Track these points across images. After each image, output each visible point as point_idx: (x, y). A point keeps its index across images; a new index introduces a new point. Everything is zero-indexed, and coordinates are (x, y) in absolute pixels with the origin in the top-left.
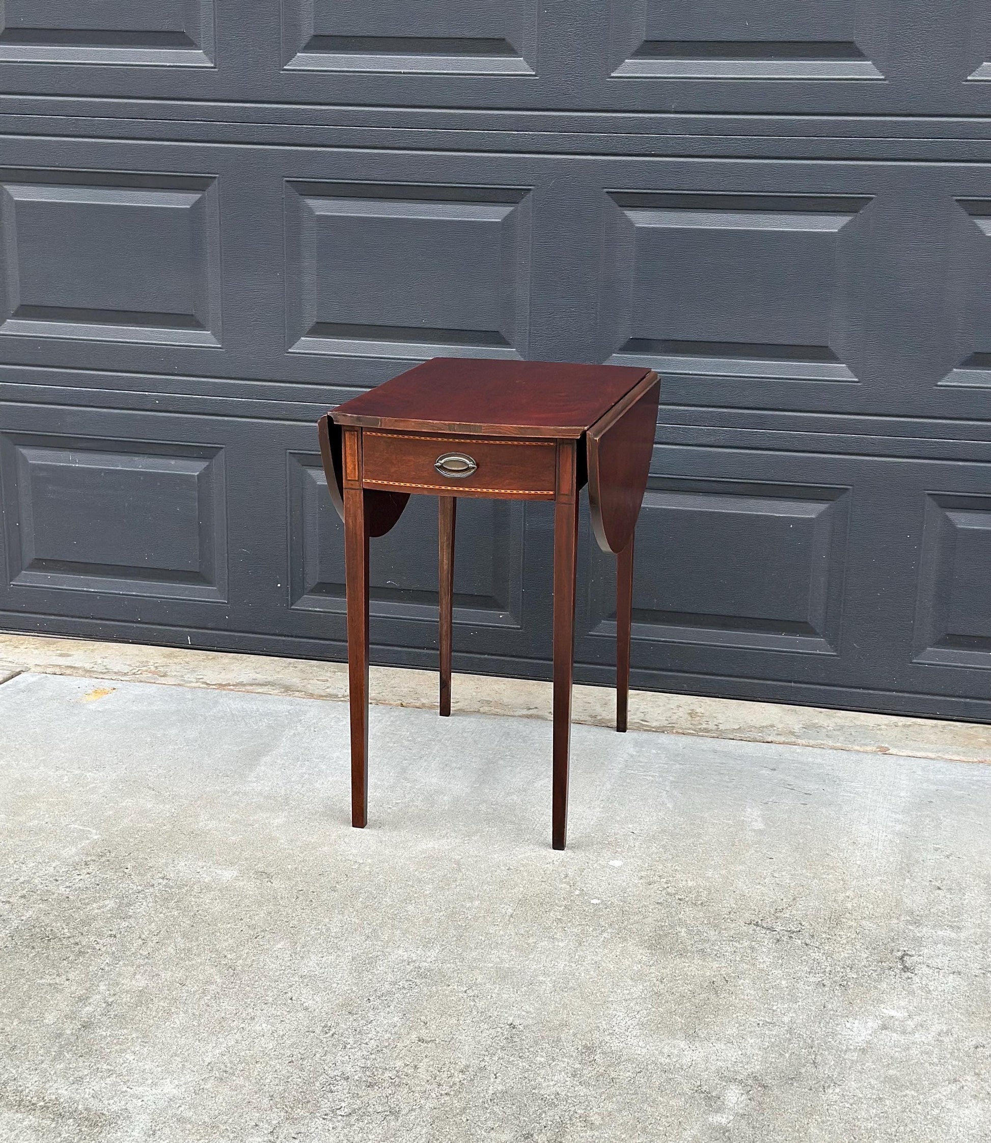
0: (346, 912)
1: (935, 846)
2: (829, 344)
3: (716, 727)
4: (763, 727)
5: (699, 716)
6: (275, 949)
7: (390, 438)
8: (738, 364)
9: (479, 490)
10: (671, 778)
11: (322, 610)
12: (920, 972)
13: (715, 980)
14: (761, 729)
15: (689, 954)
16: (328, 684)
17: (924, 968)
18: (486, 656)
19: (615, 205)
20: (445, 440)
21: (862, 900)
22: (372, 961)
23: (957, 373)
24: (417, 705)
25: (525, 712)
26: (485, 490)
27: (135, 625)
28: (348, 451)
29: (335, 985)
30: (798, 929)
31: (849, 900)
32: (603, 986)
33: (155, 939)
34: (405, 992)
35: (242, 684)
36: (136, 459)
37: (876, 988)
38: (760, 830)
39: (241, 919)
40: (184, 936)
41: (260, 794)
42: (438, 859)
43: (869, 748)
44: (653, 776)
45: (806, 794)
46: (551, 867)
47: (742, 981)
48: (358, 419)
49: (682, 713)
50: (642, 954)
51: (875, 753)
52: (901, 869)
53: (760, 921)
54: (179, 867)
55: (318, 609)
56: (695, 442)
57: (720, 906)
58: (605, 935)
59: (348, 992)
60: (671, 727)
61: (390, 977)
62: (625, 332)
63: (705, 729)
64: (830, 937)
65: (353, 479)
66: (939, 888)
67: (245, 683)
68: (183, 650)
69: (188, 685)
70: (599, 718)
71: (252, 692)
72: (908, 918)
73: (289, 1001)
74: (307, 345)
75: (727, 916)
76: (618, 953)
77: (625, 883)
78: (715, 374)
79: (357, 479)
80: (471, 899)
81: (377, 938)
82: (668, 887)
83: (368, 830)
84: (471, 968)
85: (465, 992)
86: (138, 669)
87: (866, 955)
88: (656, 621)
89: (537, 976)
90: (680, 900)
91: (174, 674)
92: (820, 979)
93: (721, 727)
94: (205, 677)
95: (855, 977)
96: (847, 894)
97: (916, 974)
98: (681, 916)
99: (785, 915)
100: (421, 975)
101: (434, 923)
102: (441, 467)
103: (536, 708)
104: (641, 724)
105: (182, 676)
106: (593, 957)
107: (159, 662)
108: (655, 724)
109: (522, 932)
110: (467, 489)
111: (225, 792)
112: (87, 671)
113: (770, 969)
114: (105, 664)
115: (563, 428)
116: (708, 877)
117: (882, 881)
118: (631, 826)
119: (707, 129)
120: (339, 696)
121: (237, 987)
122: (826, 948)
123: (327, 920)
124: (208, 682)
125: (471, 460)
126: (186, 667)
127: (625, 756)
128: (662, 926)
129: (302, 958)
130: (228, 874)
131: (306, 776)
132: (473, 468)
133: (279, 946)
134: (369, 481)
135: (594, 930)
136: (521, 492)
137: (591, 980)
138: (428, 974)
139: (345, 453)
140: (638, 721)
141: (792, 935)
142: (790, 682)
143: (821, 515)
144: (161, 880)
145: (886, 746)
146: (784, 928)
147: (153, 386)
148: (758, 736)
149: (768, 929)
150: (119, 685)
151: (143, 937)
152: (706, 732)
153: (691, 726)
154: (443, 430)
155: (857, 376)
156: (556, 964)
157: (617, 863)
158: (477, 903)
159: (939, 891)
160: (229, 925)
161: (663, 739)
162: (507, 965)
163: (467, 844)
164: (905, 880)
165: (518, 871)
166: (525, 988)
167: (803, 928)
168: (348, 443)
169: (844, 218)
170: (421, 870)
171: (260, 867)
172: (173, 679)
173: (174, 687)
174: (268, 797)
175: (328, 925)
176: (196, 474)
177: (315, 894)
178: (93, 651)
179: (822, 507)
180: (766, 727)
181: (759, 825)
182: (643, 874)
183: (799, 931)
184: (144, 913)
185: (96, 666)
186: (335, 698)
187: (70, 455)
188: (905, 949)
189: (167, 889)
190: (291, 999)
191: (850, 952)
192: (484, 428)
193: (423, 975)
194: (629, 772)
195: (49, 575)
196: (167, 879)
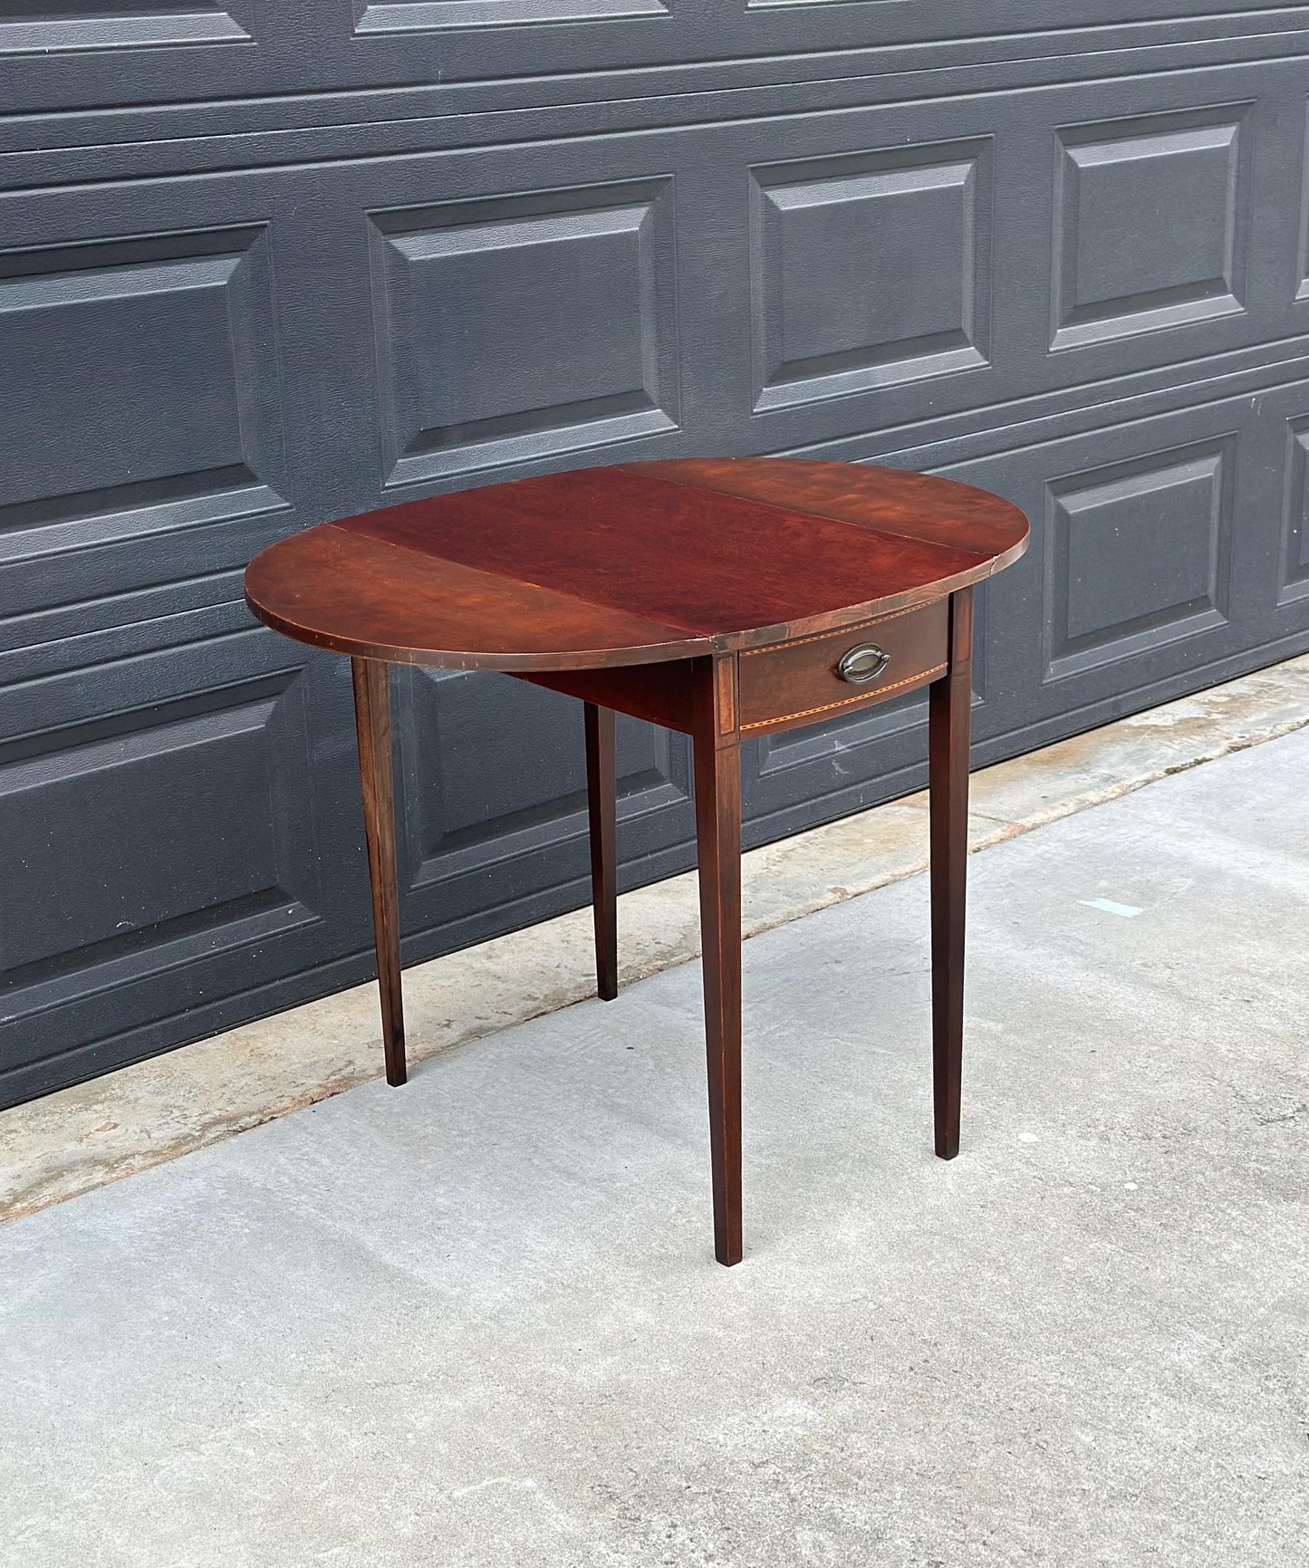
2: (642, 385)
7: (778, 650)
9: (885, 690)
18: (277, 982)
26: (890, 687)
28: (722, 691)
55: (6, 1018)
65: (730, 732)
78: (526, 457)
79: (733, 730)
134: (749, 727)
139: (718, 695)
154: (865, 616)
155: (675, 421)
168: (721, 678)
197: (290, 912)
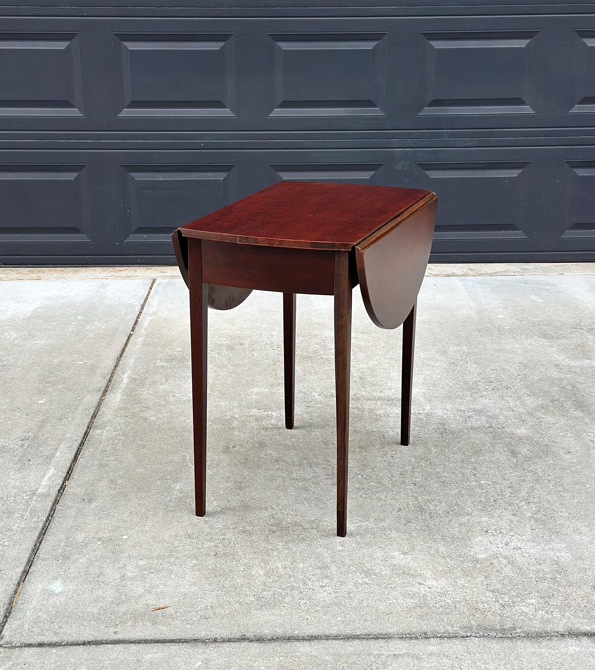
2: (522, 98)
3: (485, 272)
5: (474, 270)
14: (504, 271)
19: (425, 39)
23: (577, 107)
45: (547, 290)
49: (466, 269)
51: (559, 275)
56: (463, 146)
60: (467, 274)
62: (430, 97)
63: (482, 273)
74: (278, 113)
93: (487, 272)
142: (507, 252)
143: (520, 175)
145: (561, 272)
147: (200, 137)
148: (505, 274)
152: (483, 275)
153: (475, 273)
155: (534, 111)
169: (528, 40)
176: (222, 179)
179: (520, 171)
180: (506, 271)
187: (157, 175)
195: (145, 236)
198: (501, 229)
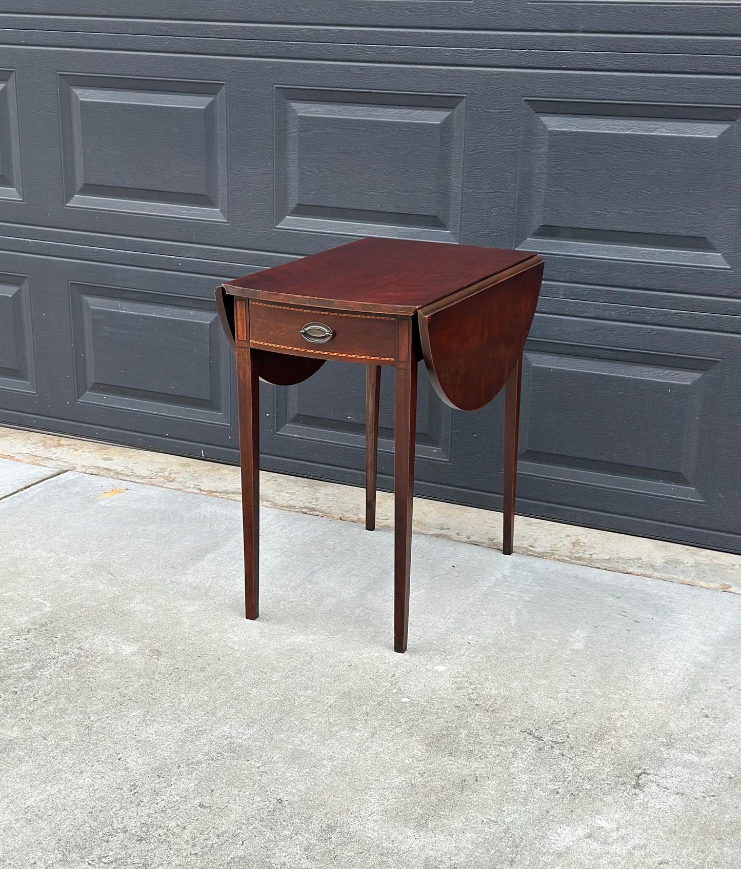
0: (202, 690)
1: (724, 677)
2: (707, 236)
3: (590, 556)
4: (630, 559)
5: (580, 546)
6: (130, 716)
7: (268, 307)
8: (629, 250)
9: (335, 354)
10: (527, 598)
11: (298, 436)
12: (649, 789)
13: (467, 778)
14: (627, 561)
15: (458, 753)
16: (293, 497)
17: (654, 786)
18: (422, 482)
19: (533, 112)
20: (309, 311)
21: (632, 720)
22: (200, 733)
24: (354, 519)
25: (438, 532)
26: (340, 355)
27: (164, 439)
28: (239, 317)
29: (160, 751)
30: (563, 741)
31: (622, 719)
32: (372, 775)
33: (45, 698)
34: (210, 763)
35: (227, 492)
36: (166, 308)
37: (601, 800)
38: (578, 650)
39: (119, 688)
40: (68, 699)
41: (190, 585)
42: (298, 652)
43: (712, 585)
44: (512, 595)
45: (635, 621)
46: (384, 667)
47: (490, 782)
48: (243, 291)
49: (567, 542)
50: (418, 749)
51: (716, 590)
52: (682, 696)
53: (534, 731)
54: (96, 640)
55: (296, 436)
56: (591, 315)
57: (508, 713)
58: (397, 730)
59: (167, 758)
60: (552, 553)
61: (206, 749)
62: (538, 220)
63: (580, 557)
64: (587, 750)
65: (243, 339)
66: (707, 716)
67: (230, 491)
68: (198, 460)
69: (186, 490)
70: (495, 541)
71: (231, 500)
72: (665, 740)
73: (117, 761)
74: (291, 223)
75: (508, 723)
76: (399, 747)
77: (438, 686)
78: (610, 258)
79: (245, 340)
80: (306, 688)
81: (214, 714)
82: (472, 693)
83: (257, 622)
84: (274, 748)
85: (258, 768)
86: (156, 474)
87: (609, 770)
88: (556, 463)
89: (323, 760)
90: (477, 705)
91: (180, 480)
92: (557, 787)
93: (594, 557)
94: (202, 484)
95: (588, 788)
96: (623, 714)
97: (643, 791)
98: (469, 720)
99: (559, 728)
100: (231, 750)
101: (265, 706)
102: (306, 334)
103: (448, 529)
104: (528, 549)
105: (185, 483)
106: (377, 749)
107: (173, 469)
108: (540, 550)
109: (331, 721)
110: (326, 353)
111: (165, 580)
112: (117, 473)
113: (520, 773)
114: (133, 468)
115: (399, 306)
116: (511, 688)
117: (660, 705)
118: (470, 637)
119: (608, 47)
120: (297, 507)
121: (84, 744)
122: (578, 760)
123: (183, 696)
124: (203, 489)
125: (328, 329)
126: (192, 475)
127: (499, 576)
128: (449, 727)
129: (147, 725)
130: (128, 649)
131: (234, 572)
132: (330, 336)
133: (135, 714)
134: (254, 342)
135: (392, 724)
136: (368, 357)
137: (365, 768)
138: (238, 749)
139: (237, 319)
140: (527, 546)
141: (555, 746)
142: (665, 522)
143: (696, 383)
144: (76, 649)
145: (730, 584)
146: (551, 739)
147: (178, 251)
148: (621, 566)
149: (538, 738)
150: (133, 486)
151: (37, 695)
152: (580, 560)
153: (570, 554)
154: (305, 303)
155: (729, 264)
156: (344, 751)
157: (441, 668)
158: (309, 692)
159: (705, 719)
160: (106, 692)
161: (538, 563)
162: (304, 749)
163: (328, 641)
164: (680, 706)
165: (357, 668)
166: (308, 770)
167: (568, 740)
168: (238, 310)
169: (724, 125)
170: (280, 660)
171: (157, 646)
172: (177, 484)
173: (173, 491)
174: (194, 588)
175: (182, 700)
176: (208, 323)
177: (186, 672)
178: (130, 457)
179: (697, 375)
180: (633, 559)
181: (579, 646)
182: (458, 680)
183: (563, 743)
184: (48, 676)
185: (125, 470)
186: (292, 508)
187: (119, 303)
188: (646, 768)
189: (76, 658)
190: (120, 760)
191: (597, 765)
192: (336, 303)
193: (233, 749)
194: (495, 590)
195: (105, 396)
196: (81, 649)
197: (435, 451)
198: (656, 478)
